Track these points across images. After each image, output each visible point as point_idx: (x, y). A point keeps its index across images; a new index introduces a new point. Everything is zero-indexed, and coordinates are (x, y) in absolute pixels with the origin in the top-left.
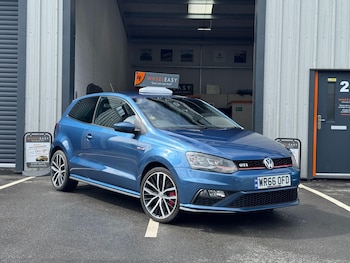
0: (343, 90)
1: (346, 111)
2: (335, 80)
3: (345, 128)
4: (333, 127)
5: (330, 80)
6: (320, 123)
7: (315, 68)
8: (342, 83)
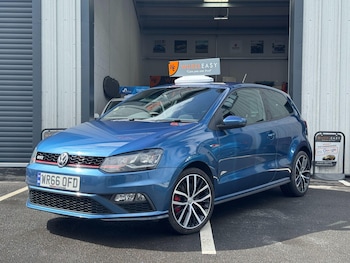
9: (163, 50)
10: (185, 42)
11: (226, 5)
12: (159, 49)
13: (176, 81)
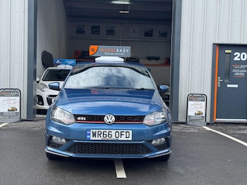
0: (236, 59)
1: (237, 74)
2: (230, 51)
3: (236, 86)
4: (228, 86)
5: (227, 51)
6: (219, 83)
7: (217, 42)
8: (235, 54)
9: (83, 32)
10: (99, 27)
11: (127, 3)
12: (80, 31)
13: (96, 59)
